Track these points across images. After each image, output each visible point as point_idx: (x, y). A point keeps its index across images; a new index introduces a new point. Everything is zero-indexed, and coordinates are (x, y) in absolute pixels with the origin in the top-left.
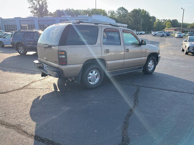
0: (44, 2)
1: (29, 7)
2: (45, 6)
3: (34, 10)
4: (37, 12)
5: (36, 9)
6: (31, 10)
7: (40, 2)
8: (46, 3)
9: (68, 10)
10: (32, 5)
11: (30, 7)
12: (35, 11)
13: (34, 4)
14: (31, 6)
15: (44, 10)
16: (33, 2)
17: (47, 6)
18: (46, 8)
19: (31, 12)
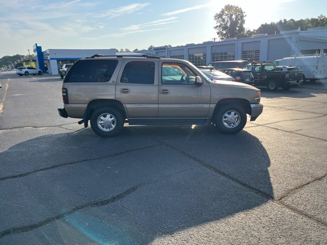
0: (239, 15)
1: (215, 26)
2: (240, 22)
3: (223, 30)
4: (226, 33)
5: (225, 28)
6: (217, 31)
7: (234, 17)
8: (242, 17)
9: (283, 22)
10: (221, 22)
11: (217, 27)
12: (224, 32)
13: (224, 20)
14: (218, 24)
15: (237, 29)
16: (222, 18)
17: (243, 22)
18: (241, 25)
19: (218, 33)
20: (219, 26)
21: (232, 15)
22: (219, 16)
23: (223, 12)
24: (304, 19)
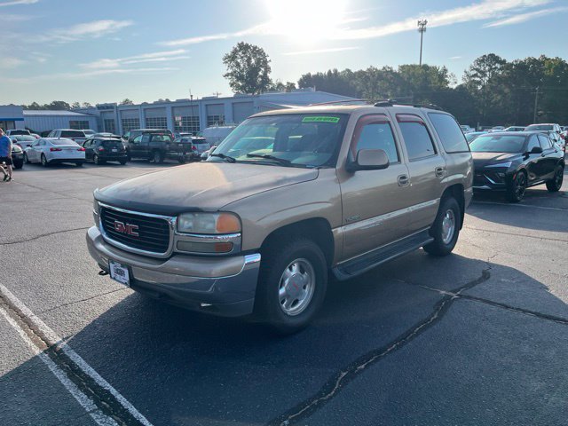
0: (260, 59)
1: (226, 72)
2: (262, 69)
3: (237, 81)
4: (243, 86)
5: (240, 78)
6: (230, 81)
7: (253, 61)
8: (265, 62)
10: (234, 68)
11: (228, 75)
12: (240, 84)
13: (238, 65)
14: (230, 71)
16: (236, 62)
17: (268, 69)
18: (265, 74)
19: (232, 85)
20: (232, 74)
21: (249, 59)
22: (231, 58)
23: (235, 52)
24: (365, 70)
